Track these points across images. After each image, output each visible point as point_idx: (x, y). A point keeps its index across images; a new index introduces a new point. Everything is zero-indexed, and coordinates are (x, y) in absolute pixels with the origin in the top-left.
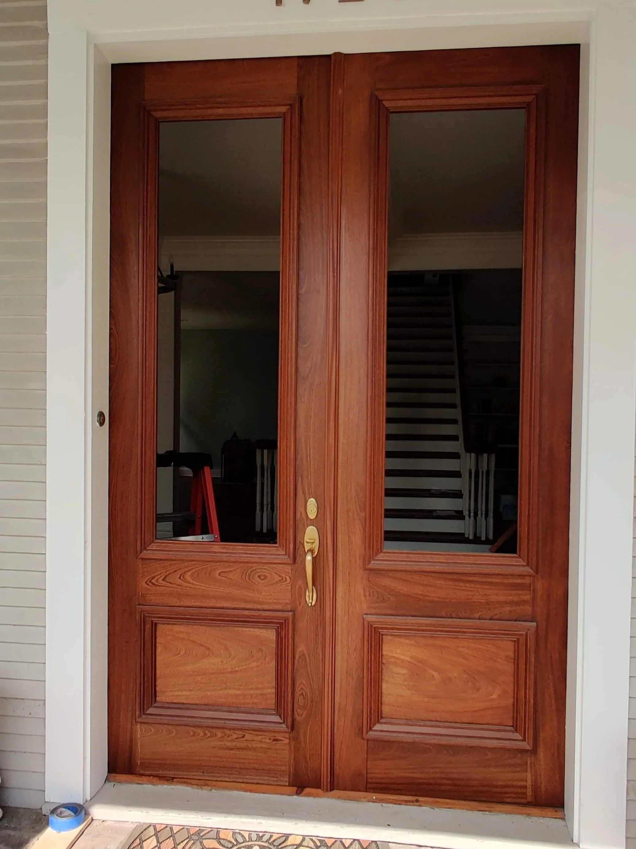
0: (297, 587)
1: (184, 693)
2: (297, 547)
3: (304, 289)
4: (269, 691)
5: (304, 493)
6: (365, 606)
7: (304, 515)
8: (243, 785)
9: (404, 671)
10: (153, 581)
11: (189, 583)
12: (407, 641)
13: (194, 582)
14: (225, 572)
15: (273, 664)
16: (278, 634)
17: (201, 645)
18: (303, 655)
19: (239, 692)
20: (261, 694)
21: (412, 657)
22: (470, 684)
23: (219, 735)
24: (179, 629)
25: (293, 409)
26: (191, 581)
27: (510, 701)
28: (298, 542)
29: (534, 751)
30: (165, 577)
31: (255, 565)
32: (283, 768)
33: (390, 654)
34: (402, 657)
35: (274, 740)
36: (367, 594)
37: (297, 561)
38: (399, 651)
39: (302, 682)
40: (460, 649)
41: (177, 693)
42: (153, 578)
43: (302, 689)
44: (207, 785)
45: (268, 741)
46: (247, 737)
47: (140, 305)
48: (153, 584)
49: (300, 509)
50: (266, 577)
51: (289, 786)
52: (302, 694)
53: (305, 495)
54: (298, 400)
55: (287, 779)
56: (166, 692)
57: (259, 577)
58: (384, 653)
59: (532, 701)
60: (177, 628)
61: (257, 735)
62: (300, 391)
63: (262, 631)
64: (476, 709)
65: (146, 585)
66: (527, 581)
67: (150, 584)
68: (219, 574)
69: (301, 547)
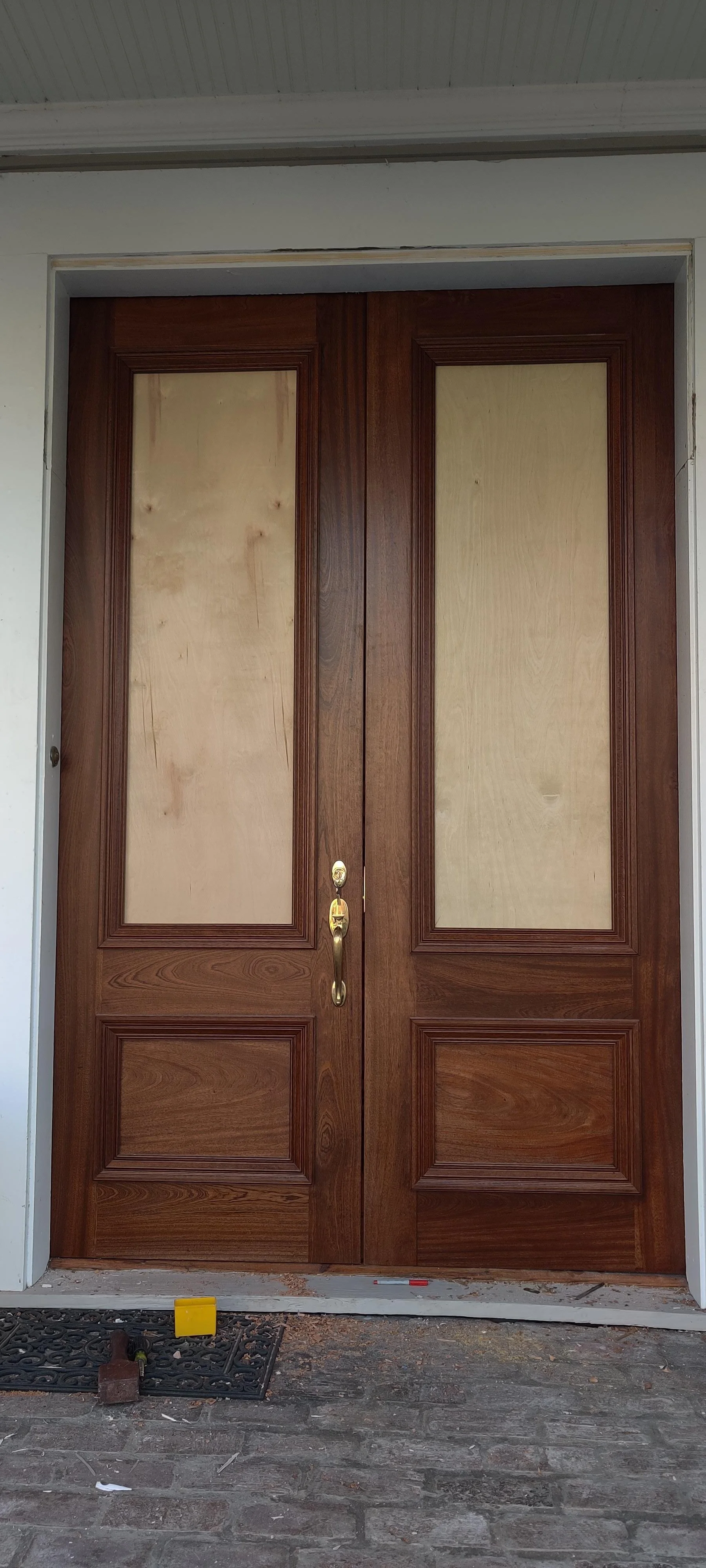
0: (320, 981)
1: (161, 1138)
2: (320, 927)
3: (327, 586)
4: (280, 1130)
5: (328, 853)
6: (411, 1004)
7: (328, 884)
8: (244, 1265)
9: (466, 1094)
10: (119, 980)
11: (170, 981)
12: (469, 1053)
13: (178, 980)
14: (220, 964)
15: (286, 1091)
16: (293, 1051)
17: (185, 1069)
18: (328, 1076)
19: (238, 1134)
20: (269, 1135)
21: (475, 1074)
22: (555, 1108)
23: (211, 1194)
24: (154, 1047)
25: (314, 742)
26: (174, 979)
27: (608, 1130)
28: (320, 919)
29: (642, 1197)
30: (137, 974)
31: (262, 952)
32: (301, 1238)
33: (446, 1071)
34: (462, 1075)
35: (288, 1198)
36: (415, 989)
37: (319, 945)
38: (458, 1067)
39: (327, 1115)
40: (541, 1061)
41: (150, 1139)
42: (120, 976)
43: (326, 1123)
44: (194, 1266)
45: (280, 1200)
46: (251, 1195)
47: (107, 607)
48: (120, 985)
49: (323, 874)
50: (276, 969)
51: (309, 1263)
52: (327, 1131)
53: (329, 856)
54: (321, 732)
55: (306, 1253)
56: (134, 1137)
57: (267, 969)
58: (439, 1069)
59: (638, 1127)
60: (151, 1046)
61: (264, 1192)
62: (323, 720)
63: (270, 1045)
64: (563, 1142)
65: (109, 987)
66: (626, 963)
67: (115, 984)
68: (213, 967)
69: (325, 925)
